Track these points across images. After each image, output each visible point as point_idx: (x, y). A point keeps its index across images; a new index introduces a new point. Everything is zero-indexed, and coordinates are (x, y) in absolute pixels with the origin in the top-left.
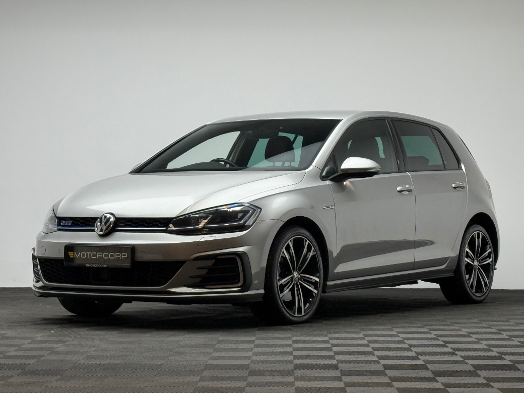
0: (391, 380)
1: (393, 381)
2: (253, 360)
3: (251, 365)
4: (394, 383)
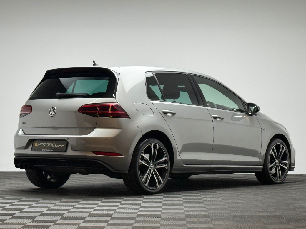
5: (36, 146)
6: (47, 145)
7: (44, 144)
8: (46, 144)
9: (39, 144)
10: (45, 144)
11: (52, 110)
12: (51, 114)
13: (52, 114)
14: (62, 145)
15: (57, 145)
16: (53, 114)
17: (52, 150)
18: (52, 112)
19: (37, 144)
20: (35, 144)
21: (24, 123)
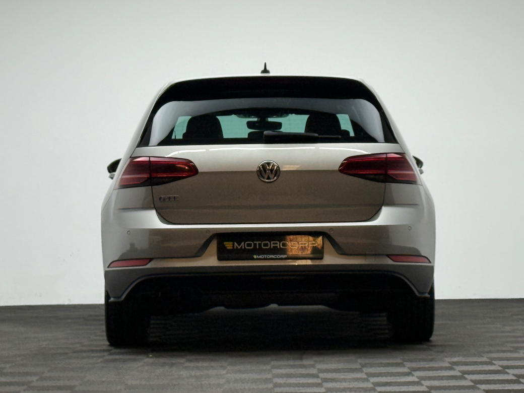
5: (228, 248)
6: (266, 245)
7: (255, 245)
8: (260, 245)
10: (257, 243)
11: (269, 169)
12: (266, 177)
13: (269, 178)
14: (309, 244)
16: (272, 177)
18: (268, 173)
19: (234, 244)
20: (225, 243)
21: (169, 198)
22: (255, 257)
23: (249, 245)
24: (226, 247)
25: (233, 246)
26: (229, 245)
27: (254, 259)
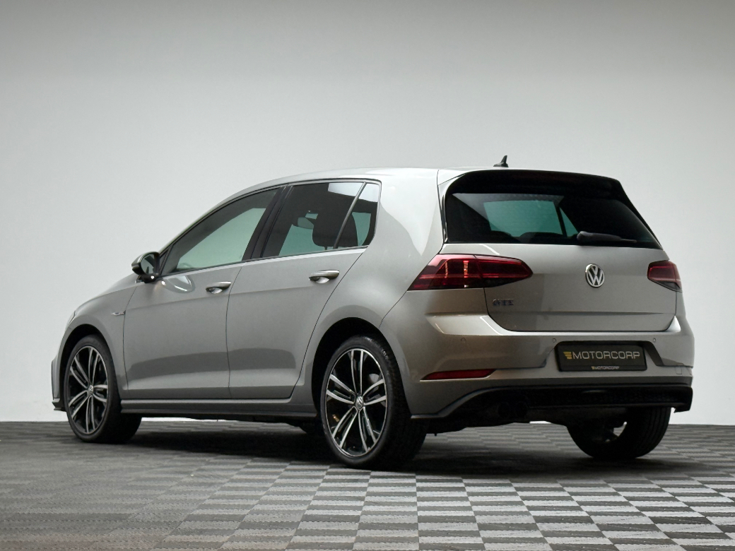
0: (543, 534)
1: (546, 537)
2: (364, 511)
3: (362, 517)
4: (547, 539)
5: (568, 358)
6: (599, 355)
7: (590, 354)
8: (594, 354)
9: (577, 355)
11: (596, 273)
12: (594, 282)
13: (596, 283)
14: (635, 355)
15: (622, 355)
16: (599, 282)
17: (617, 368)
18: (596, 277)
19: (572, 354)
20: (565, 353)
21: (504, 302)
22: (593, 368)
23: (586, 355)
24: (566, 357)
25: (572, 357)
26: (568, 355)
27: (591, 370)
